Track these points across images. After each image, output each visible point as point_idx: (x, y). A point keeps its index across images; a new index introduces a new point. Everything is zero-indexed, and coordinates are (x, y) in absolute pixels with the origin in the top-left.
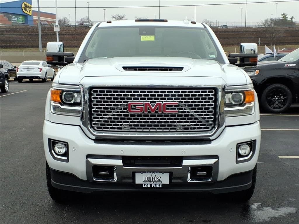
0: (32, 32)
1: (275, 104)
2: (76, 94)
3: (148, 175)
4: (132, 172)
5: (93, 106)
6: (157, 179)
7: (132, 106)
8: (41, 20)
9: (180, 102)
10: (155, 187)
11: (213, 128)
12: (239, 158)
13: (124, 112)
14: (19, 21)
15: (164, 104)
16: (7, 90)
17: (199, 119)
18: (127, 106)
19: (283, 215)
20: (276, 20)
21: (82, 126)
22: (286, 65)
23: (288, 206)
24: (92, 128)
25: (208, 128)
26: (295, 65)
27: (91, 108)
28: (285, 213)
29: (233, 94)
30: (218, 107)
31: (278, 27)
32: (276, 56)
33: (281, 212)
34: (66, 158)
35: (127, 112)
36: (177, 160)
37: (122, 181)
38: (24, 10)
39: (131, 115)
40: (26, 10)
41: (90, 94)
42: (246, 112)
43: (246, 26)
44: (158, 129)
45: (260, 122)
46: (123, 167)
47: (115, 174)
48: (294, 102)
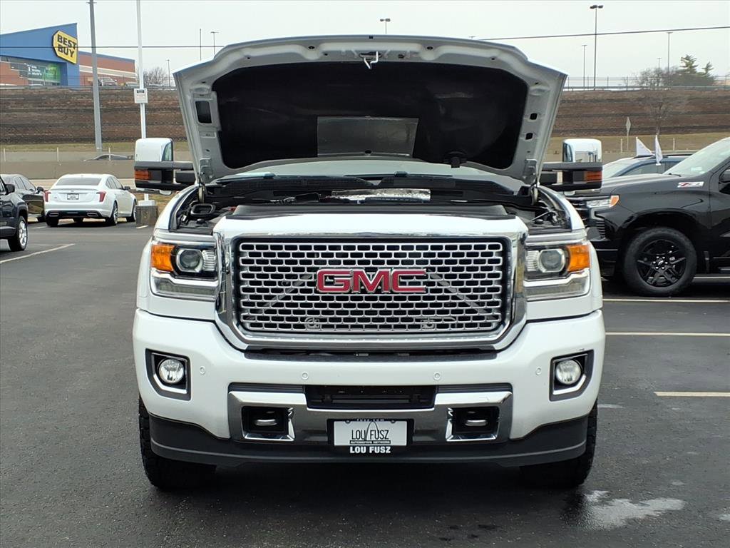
0: (77, 103)
1: (657, 275)
2: (204, 253)
3: (362, 426)
4: (326, 420)
5: (242, 279)
6: (380, 435)
7: (326, 277)
8: (99, 75)
9: (428, 269)
10: (376, 452)
11: (499, 324)
12: (556, 389)
13: (310, 291)
14: (45, 77)
15: (396, 274)
16: (23, 245)
17: (469, 306)
18: (315, 278)
19: (654, 515)
20: (668, 72)
21: (218, 321)
22: (680, 185)
23: (666, 496)
24: (240, 326)
25: (489, 325)
26: (701, 184)
27: (238, 282)
28: (659, 511)
29: (542, 251)
30: (510, 279)
31: (674, 89)
32: (660, 162)
33: (651, 508)
34: (184, 392)
35: (316, 292)
36: (424, 394)
37: (306, 440)
38: (59, 50)
39: (324, 298)
40: (62, 51)
41: (237, 254)
42: (572, 290)
43: (594, 87)
44: (382, 327)
45: (603, 312)
46: (308, 409)
47: (290, 424)
48: (701, 270)
